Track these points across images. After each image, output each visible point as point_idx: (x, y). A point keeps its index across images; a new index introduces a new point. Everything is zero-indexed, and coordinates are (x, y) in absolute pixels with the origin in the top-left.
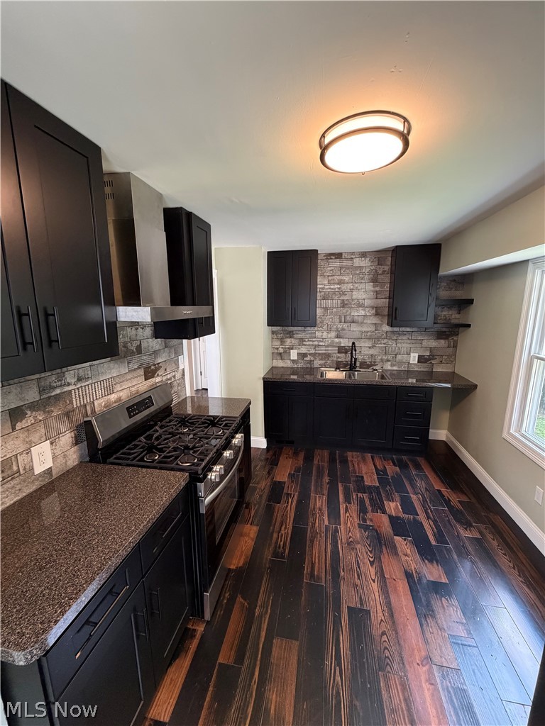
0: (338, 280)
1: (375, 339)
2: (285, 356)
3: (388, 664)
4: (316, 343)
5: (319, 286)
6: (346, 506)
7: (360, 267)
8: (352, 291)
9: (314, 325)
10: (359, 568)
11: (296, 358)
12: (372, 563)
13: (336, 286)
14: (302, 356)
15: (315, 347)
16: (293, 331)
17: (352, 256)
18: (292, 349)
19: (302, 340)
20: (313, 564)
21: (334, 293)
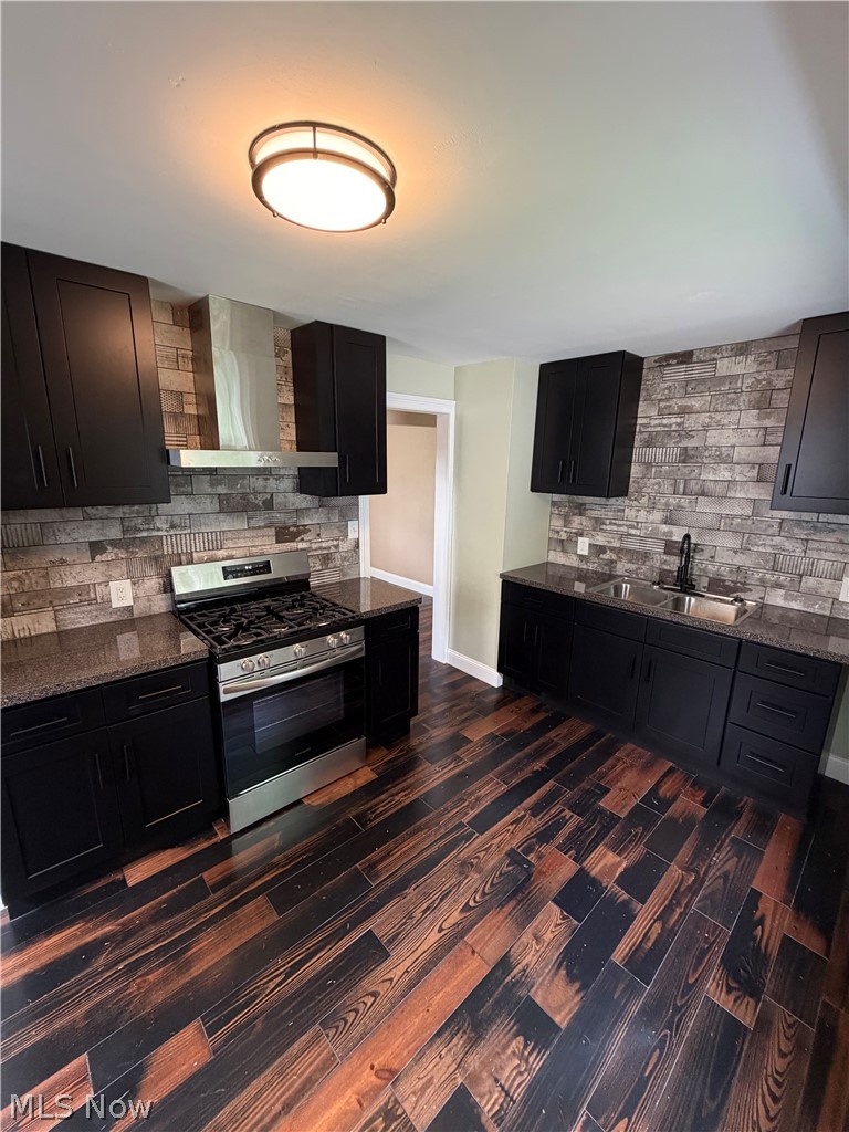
0: (680, 407)
1: (745, 532)
2: (569, 547)
3: (337, 1027)
4: (624, 529)
5: (639, 421)
6: (524, 816)
7: (733, 378)
8: (706, 428)
9: (624, 492)
10: (442, 900)
11: (586, 553)
12: (466, 908)
13: (674, 420)
14: (598, 550)
15: (622, 536)
16: (585, 504)
17: (716, 355)
18: (581, 535)
19: (599, 522)
20: (388, 855)
21: (668, 433)
